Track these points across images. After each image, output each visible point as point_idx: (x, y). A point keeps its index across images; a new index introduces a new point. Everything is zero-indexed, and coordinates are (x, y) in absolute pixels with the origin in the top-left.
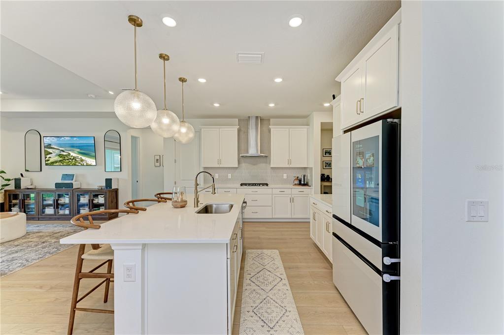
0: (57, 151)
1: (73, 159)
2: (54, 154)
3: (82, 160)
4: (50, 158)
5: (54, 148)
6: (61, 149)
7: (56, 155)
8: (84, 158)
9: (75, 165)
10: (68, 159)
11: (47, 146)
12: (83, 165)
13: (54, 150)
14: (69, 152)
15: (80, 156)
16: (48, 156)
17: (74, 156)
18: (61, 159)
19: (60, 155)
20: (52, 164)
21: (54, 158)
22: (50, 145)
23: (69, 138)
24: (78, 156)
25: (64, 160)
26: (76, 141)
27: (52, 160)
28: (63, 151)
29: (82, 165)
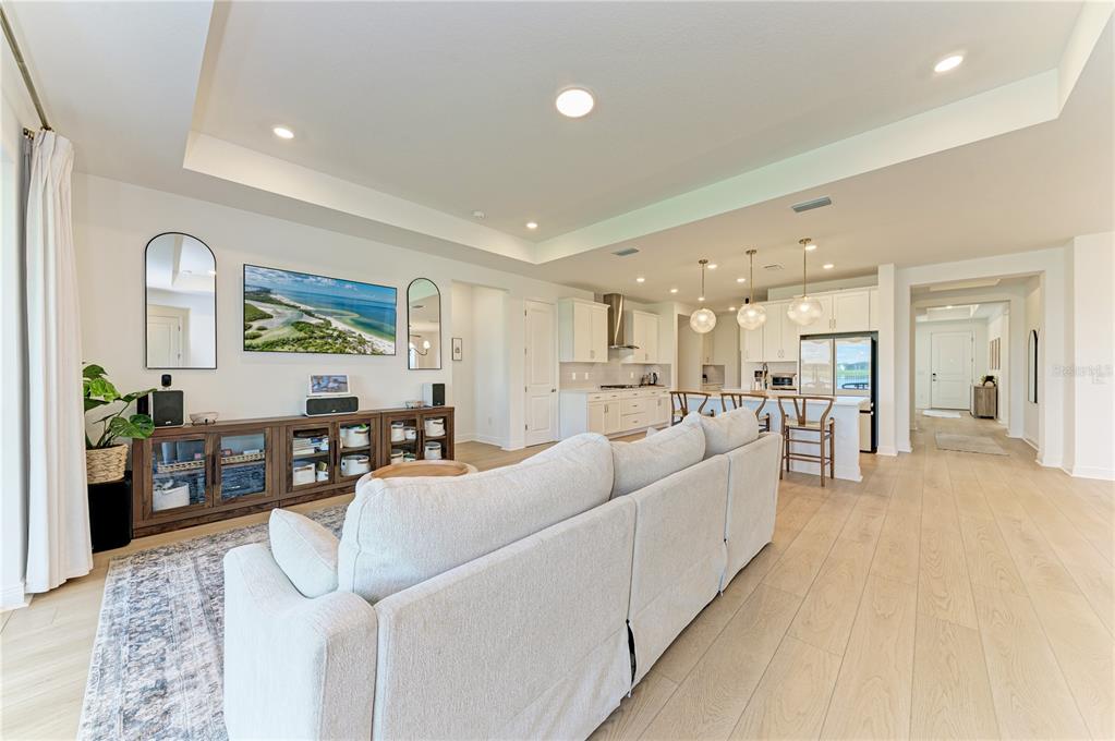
0: (290, 314)
1: (339, 336)
2: (276, 321)
3: (362, 342)
4: (260, 329)
5: (280, 303)
6: (303, 307)
7: (287, 324)
8: (366, 336)
9: (341, 353)
10: (322, 338)
11: (258, 293)
12: (365, 353)
13: (279, 309)
14: (328, 318)
15: (358, 331)
16: (256, 324)
17: (340, 328)
18: (302, 335)
19: (297, 325)
20: (270, 346)
21: (276, 330)
22: (268, 291)
23: (331, 282)
24: (353, 330)
25: (309, 338)
26: (348, 293)
27: (266, 337)
28: (309, 313)
29: (360, 353)
